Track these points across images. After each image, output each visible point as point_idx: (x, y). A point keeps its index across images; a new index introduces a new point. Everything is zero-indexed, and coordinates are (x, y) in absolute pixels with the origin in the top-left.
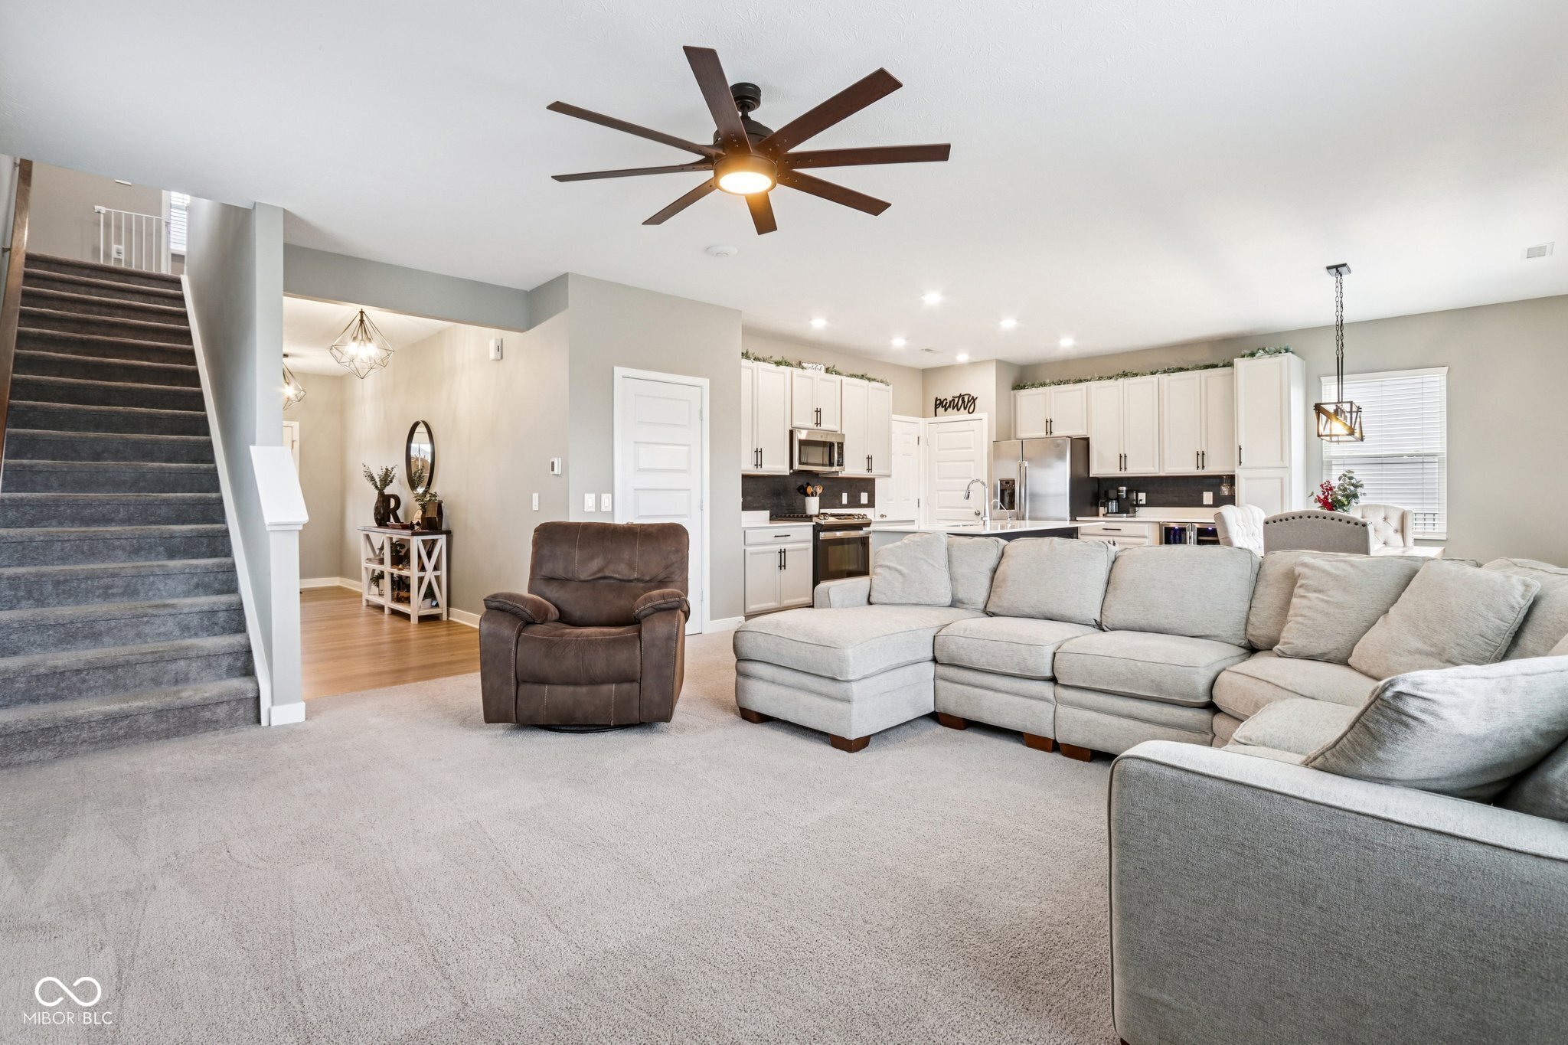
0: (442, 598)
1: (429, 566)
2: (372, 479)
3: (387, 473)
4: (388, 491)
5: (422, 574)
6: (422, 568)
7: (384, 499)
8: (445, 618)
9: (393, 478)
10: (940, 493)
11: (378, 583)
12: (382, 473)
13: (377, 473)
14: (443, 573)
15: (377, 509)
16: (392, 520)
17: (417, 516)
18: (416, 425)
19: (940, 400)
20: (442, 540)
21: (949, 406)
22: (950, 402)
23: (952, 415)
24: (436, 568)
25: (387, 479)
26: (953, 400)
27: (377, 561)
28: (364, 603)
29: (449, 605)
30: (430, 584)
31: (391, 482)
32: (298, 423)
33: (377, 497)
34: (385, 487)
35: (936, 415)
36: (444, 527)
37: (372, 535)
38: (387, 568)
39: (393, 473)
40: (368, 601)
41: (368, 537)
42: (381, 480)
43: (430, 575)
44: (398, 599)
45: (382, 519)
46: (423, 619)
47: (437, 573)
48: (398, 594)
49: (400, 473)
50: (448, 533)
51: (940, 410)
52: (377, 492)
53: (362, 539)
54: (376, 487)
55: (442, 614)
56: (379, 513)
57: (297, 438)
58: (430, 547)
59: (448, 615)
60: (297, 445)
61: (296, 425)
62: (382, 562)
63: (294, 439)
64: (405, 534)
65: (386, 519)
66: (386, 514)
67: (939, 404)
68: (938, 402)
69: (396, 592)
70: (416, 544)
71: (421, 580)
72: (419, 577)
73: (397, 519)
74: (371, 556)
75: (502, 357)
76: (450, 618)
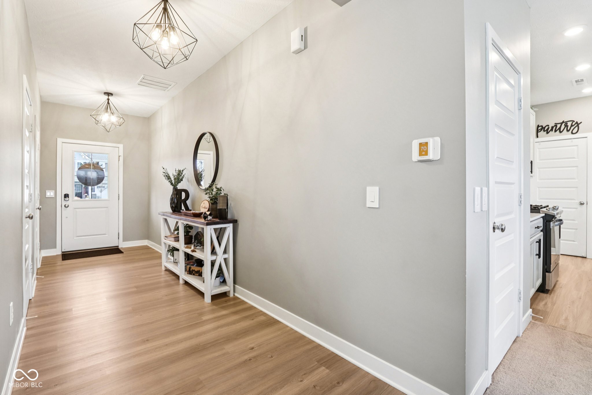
0: (229, 276)
1: (219, 250)
2: (168, 178)
3: (180, 173)
4: (180, 186)
5: (214, 258)
6: (213, 251)
7: (177, 192)
8: (231, 295)
9: (183, 178)
10: (541, 189)
11: (173, 254)
12: (175, 174)
13: (172, 173)
14: (230, 256)
15: (172, 199)
16: (183, 208)
17: (204, 206)
18: (203, 135)
19: (542, 126)
20: (230, 228)
21: (552, 130)
22: (552, 127)
23: (554, 136)
24: (225, 252)
25: (179, 178)
26: (556, 126)
27: (173, 239)
28: (163, 269)
29: (235, 282)
30: (220, 266)
31: (182, 180)
32: (122, 145)
33: (172, 191)
34: (178, 184)
35: (537, 137)
36: (229, 217)
37: (169, 220)
38: (181, 245)
39: (184, 174)
40: (166, 267)
41: (166, 220)
42: (175, 179)
43: (220, 259)
44: (190, 272)
45: (176, 207)
46: (214, 297)
47: (226, 256)
48: (190, 268)
49: (189, 174)
50: (235, 222)
51: (542, 133)
52: (172, 187)
53: (162, 222)
54: (172, 184)
55: (229, 292)
56: (174, 202)
57: (121, 154)
58: (220, 234)
59: (234, 291)
60: (121, 159)
61: (121, 146)
62: (177, 239)
63: (120, 155)
64: (198, 224)
65: (179, 207)
66: (179, 203)
67: (541, 129)
68: (540, 128)
69: (188, 266)
70: (209, 232)
71: (213, 264)
72: (211, 261)
73: (187, 208)
74: (168, 234)
75: (306, 47)
76: (236, 295)
